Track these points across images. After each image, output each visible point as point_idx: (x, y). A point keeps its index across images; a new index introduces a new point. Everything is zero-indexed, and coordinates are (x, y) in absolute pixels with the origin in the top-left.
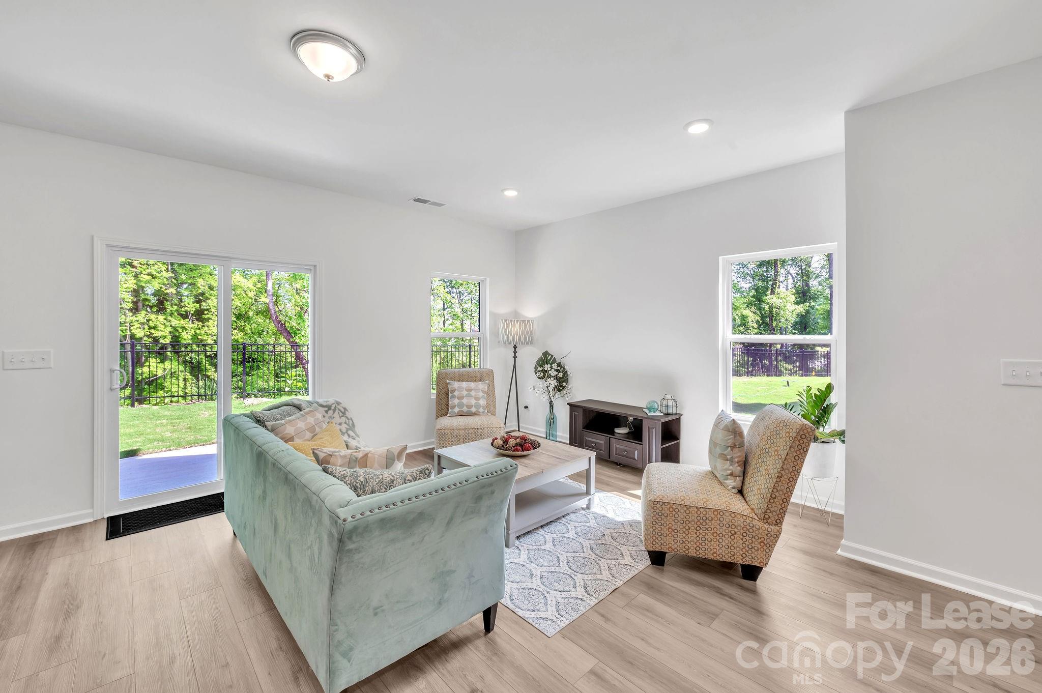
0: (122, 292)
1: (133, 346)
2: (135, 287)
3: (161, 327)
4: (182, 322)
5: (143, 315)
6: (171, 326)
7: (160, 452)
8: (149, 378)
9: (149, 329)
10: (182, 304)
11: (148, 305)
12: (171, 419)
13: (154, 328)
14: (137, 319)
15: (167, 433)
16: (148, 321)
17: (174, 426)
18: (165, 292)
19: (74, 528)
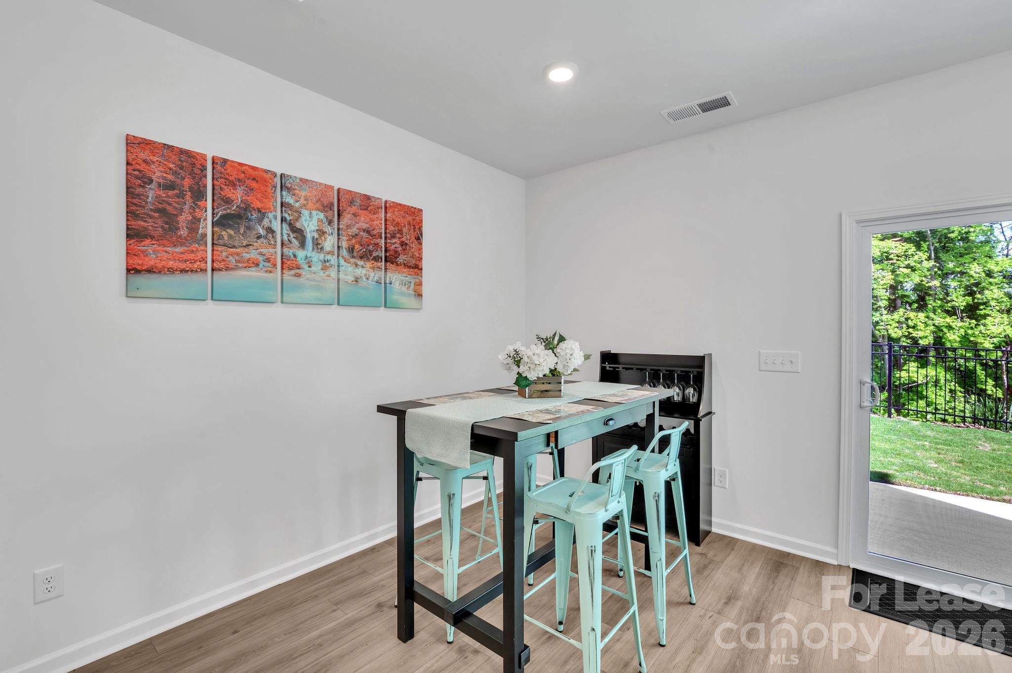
0: (879, 290)
1: (890, 347)
2: (892, 282)
3: (921, 326)
4: (949, 320)
5: (901, 313)
6: (934, 325)
7: (922, 488)
8: (908, 384)
9: (907, 329)
10: (949, 298)
11: (907, 302)
12: (936, 443)
13: (914, 327)
14: (893, 317)
15: (930, 461)
16: (907, 319)
17: (939, 454)
18: (927, 285)
19: (817, 562)
